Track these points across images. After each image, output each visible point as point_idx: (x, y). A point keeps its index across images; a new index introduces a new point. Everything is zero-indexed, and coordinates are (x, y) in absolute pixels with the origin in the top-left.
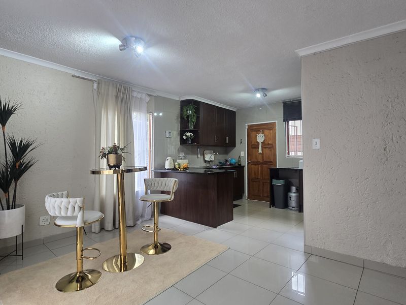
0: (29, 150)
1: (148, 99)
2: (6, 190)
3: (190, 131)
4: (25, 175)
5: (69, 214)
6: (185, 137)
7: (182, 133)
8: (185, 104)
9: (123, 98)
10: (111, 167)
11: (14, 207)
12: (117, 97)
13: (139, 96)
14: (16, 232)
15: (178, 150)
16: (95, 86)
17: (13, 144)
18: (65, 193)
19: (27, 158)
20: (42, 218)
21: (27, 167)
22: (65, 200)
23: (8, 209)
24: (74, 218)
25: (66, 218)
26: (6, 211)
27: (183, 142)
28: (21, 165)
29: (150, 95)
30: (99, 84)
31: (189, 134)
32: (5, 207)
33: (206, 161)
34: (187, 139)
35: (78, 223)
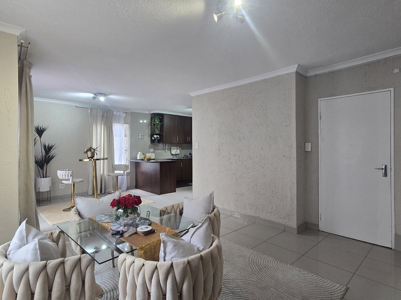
0: (53, 148)
1: (124, 115)
2: (42, 169)
3: (157, 134)
4: (52, 161)
5: (66, 178)
6: (153, 138)
7: (152, 135)
8: (154, 116)
9: (107, 117)
10: (89, 158)
11: (46, 177)
12: (103, 116)
13: (118, 114)
14: (47, 189)
15: (149, 147)
16: (89, 111)
17: (45, 146)
18: (67, 170)
19: (52, 153)
20: (60, 185)
21: (52, 157)
22: (67, 172)
23: (43, 178)
24: (69, 180)
25: (66, 180)
26: (43, 179)
27: (153, 141)
28: (49, 157)
29: (126, 113)
30: (91, 110)
31: (155, 136)
32: (42, 176)
33: (173, 155)
34: (155, 139)
35: (70, 182)
